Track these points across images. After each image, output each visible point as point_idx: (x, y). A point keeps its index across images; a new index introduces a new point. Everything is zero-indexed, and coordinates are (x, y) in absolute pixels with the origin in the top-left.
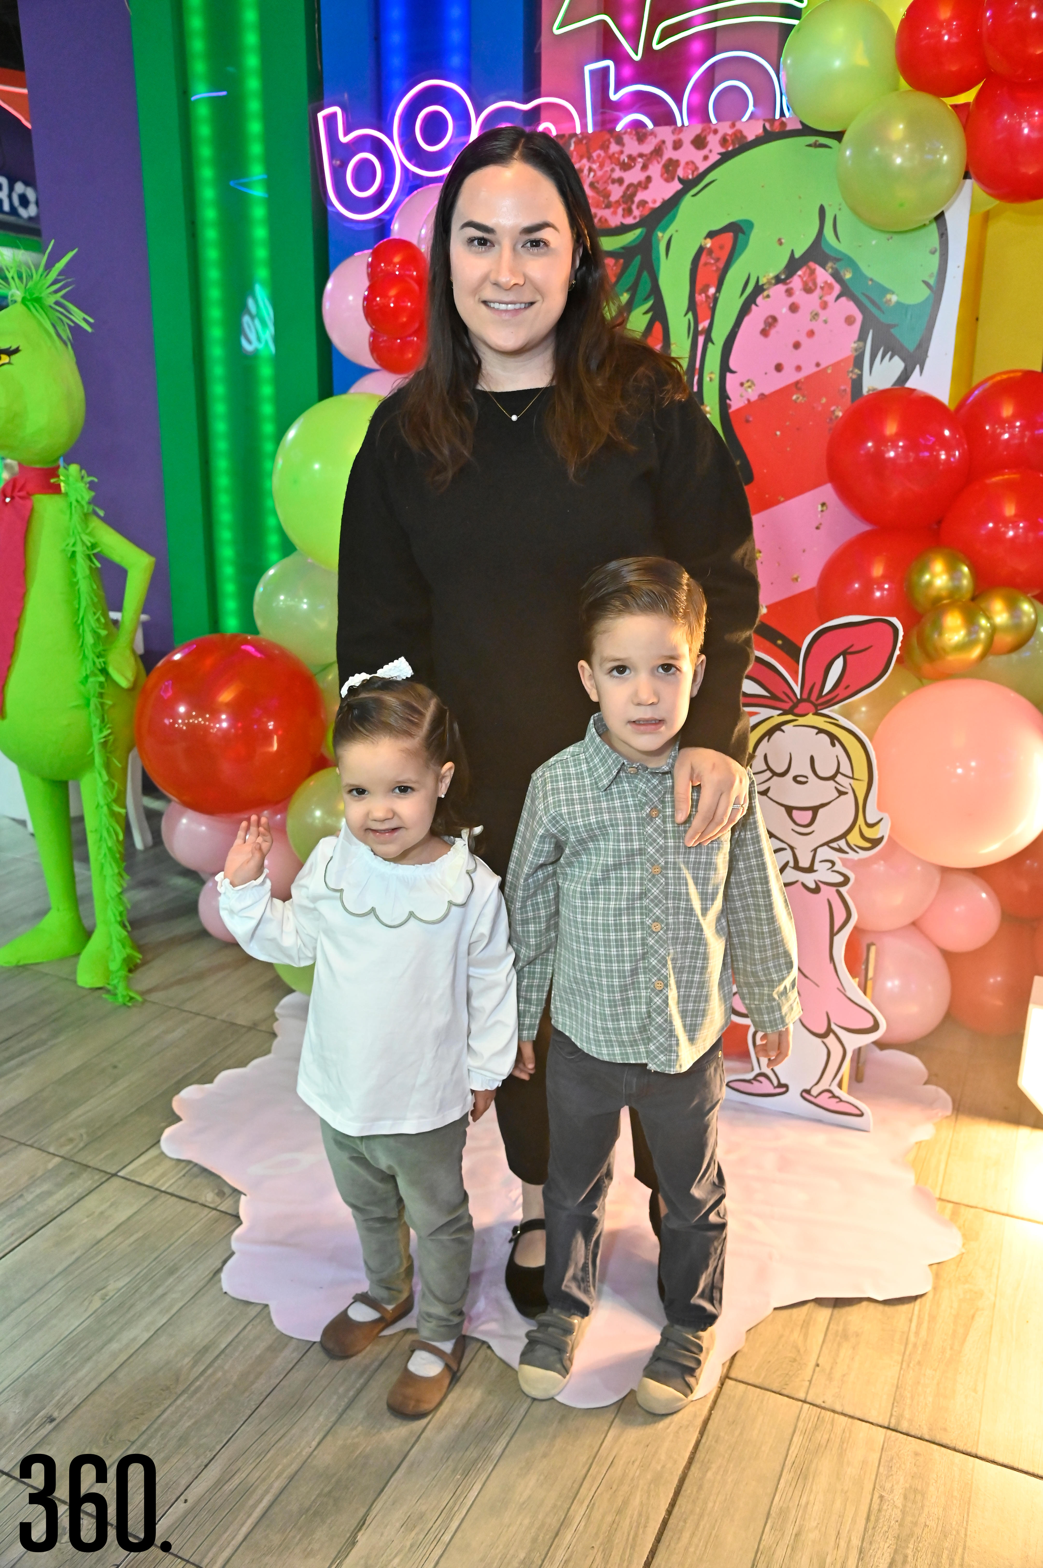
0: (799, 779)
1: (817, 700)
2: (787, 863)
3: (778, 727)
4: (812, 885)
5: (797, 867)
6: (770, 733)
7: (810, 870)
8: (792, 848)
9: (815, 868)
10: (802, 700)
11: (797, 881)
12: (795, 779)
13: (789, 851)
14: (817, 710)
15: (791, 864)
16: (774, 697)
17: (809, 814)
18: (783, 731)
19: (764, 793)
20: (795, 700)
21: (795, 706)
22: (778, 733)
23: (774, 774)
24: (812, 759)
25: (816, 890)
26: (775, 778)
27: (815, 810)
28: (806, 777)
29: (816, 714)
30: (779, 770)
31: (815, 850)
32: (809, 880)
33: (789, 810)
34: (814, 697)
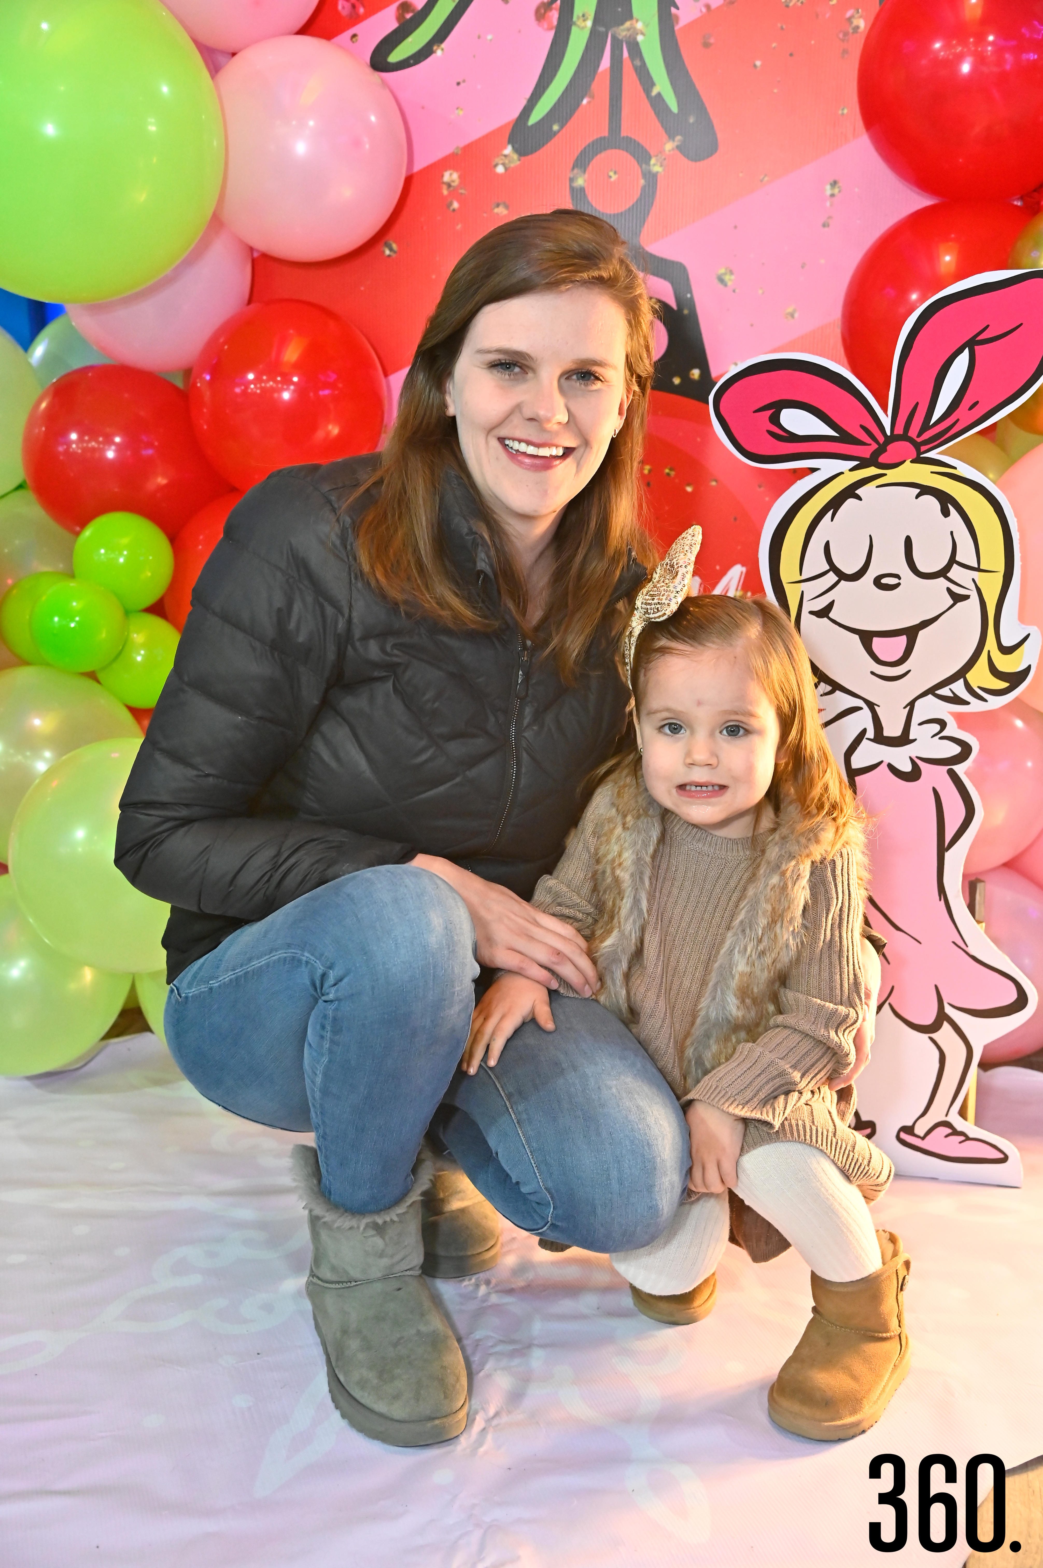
0: (884, 581)
1: (919, 436)
2: (864, 731)
3: (850, 492)
4: (907, 767)
5: (880, 738)
6: (835, 504)
7: (904, 740)
8: (871, 705)
9: (911, 737)
10: (893, 438)
11: (882, 762)
12: (877, 582)
13: (866, 712)
14: (919, 453)
15: (870, 734)
16: (845, 437)
17: (903, 640)
18: (859, 498)
19: (824, 613)
20: (881, 439)
21: (882, 449)
22: (850, 502)
23: (842, 576)
24: (908, 542)
25: (914, 775)
26: (842, 582)
27: (911, 633)
28: (898, 576)
29: (918, 460)
30: (850, 569)
31: (911, 705)
32: (901, 757)
33: (866, 638)
34: (913, 433)
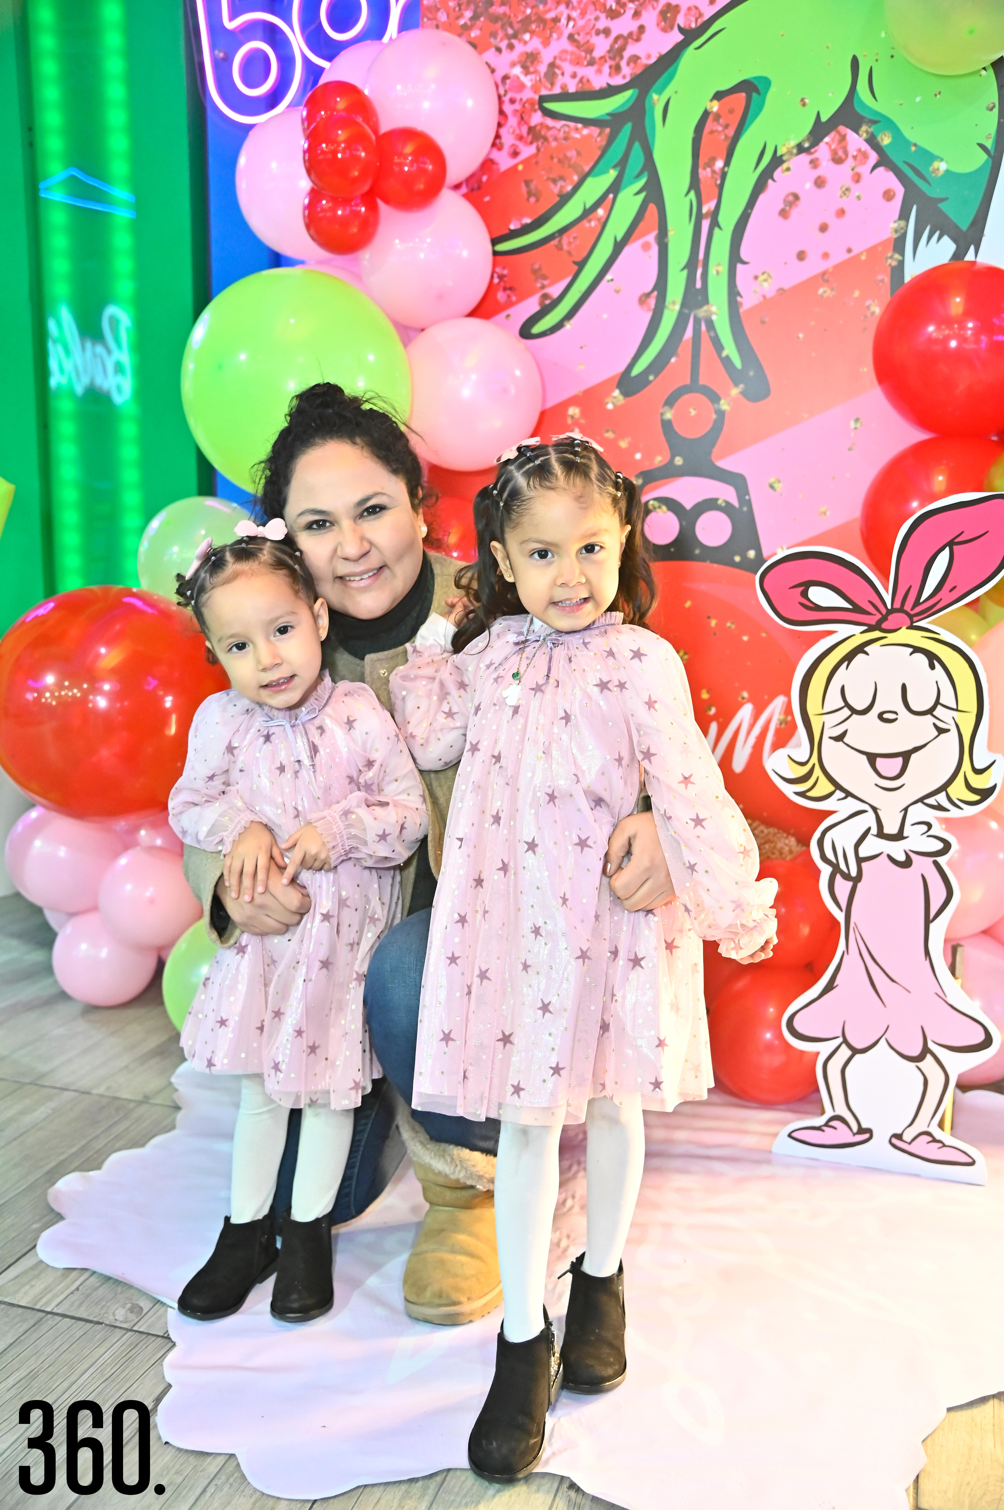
0: (885, 716)
1: (912, 609)
2: (869, 829)
3: (860, 649)
4: (902, 858)
5: (881, 834)
6: (849, 657)
7: (899, 836)
8: (875, 809)
9: (905, 835)
10: (893, 611)
11: (882, 853)
12: (880, 716)
13: (871, 814)
14: (912, 622)
15: (874, 830)
16: (857, 609)
17: (900, 760)
18: (867, 654)
19: (840, 738)
20: (884, 611)
21: (884, 618)
22: (860, 656)
23: (854, 711)
24: (904, 688)
25: (907, 863)
26: (854, 716)
27: (906, 756)
28: (896, 713)
29: (911, 627)
30: (859, 707)
31: (906, 810)
32: (897, 850)
33: (872, 758)
34: (908, 607)
